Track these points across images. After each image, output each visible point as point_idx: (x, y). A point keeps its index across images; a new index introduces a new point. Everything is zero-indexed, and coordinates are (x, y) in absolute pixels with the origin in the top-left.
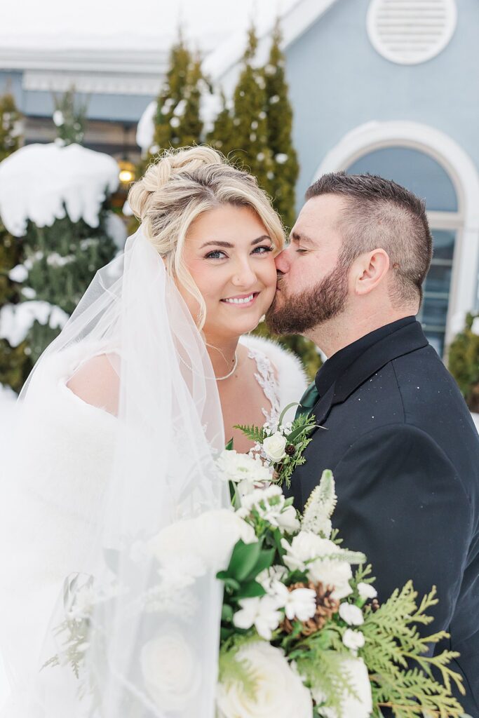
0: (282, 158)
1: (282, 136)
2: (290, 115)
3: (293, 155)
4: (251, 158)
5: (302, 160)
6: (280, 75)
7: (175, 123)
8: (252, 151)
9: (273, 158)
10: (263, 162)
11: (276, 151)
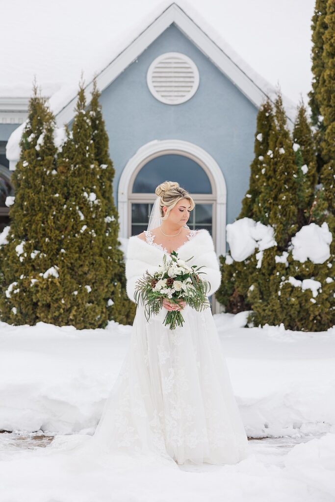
0: (104, 166)
1: (103, 153)
2: (107, 139)
3: (110, 164)
4: (87, 167)
5: (115, 166)
6: (99, 116)
7: (38, 148)
8: (87, 163)
9: (99, 165)
10: (95, 168)
11: (100, 163)
